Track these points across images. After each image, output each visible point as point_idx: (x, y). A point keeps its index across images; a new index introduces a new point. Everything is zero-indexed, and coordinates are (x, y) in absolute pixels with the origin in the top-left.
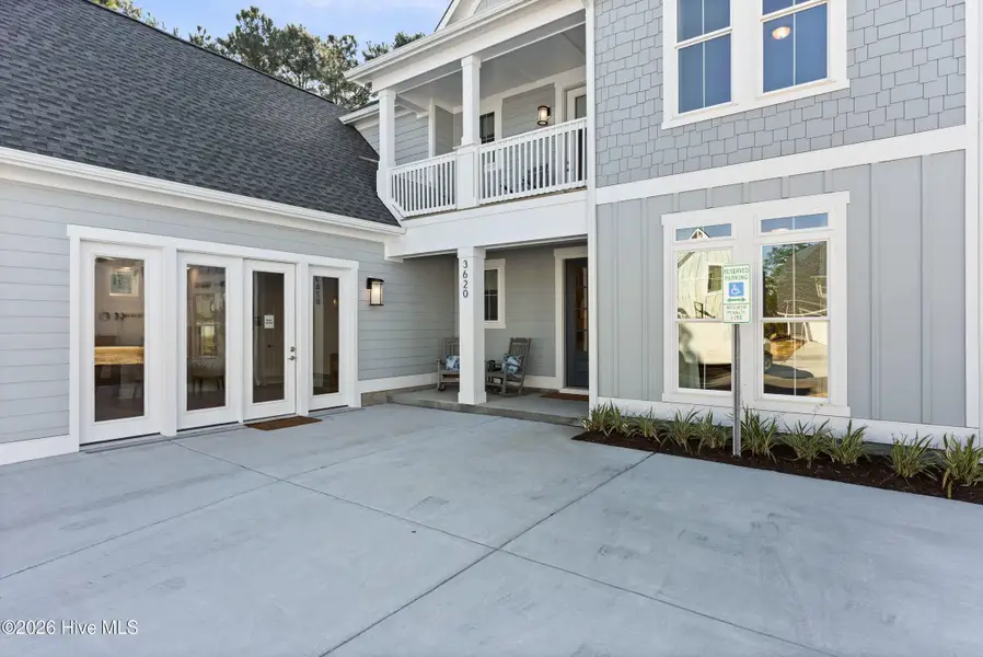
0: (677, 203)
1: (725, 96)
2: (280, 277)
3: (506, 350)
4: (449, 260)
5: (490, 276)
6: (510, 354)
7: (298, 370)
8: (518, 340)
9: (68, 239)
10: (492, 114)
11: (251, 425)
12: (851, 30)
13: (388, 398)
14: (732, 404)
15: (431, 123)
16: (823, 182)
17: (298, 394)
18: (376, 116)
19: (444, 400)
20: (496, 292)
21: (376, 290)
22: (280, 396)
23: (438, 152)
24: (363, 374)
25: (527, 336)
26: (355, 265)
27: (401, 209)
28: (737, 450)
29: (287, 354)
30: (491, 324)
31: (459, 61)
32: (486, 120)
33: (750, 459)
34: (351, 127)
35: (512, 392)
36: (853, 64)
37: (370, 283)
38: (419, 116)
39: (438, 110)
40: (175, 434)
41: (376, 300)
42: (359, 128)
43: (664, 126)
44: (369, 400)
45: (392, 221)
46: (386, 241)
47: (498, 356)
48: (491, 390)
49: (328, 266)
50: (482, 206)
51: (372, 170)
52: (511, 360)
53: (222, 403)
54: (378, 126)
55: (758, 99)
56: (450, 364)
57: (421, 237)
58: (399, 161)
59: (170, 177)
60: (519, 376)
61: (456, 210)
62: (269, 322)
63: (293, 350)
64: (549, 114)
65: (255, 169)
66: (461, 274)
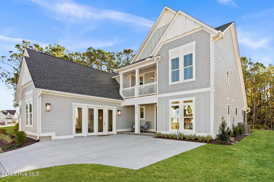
0: (171, 98)
1: (178, 80)
2: (102, 110)
3: (145, 124)
4: (133, 107)
5: (141, 109)
6: (146, 125)
7: (106, 127)
8: (147, 122)
9: (72, 105)
10: (143, 77)
11: (98, 136)
12: (196, 71)
13: (122, 133)
14: (177, 131)
15: (130, 79)
16: (192, 95)
17: (105, 131)
18: (119, 77)
19: (132, 133)
20: (143, 112)
21: (119, 112)
22: (102, 131)
23: (132, 86)
24: (117, 128)
25: (149, 121)
26: (116, 108)
27: (124, 97)
28: (178, 138)
29: (104, 124)
30: (142, 119)
31: (135, 70)
32: (141, 79)
33: (180, 139)
34: (114, 79)
35: (146, 132)
36: (196, 77)
37: (118, 111)
38: (128, 77)
39: (132, 76)
40: (86, 136)
41: (119, 114)
42: (116, 79)
43: (169, 84)
44: (118, 133)
45: (122, 99)
46: (121, 103)
47: (143, 125)
48: (142, 131)
49: (111, 108)
50: (139, 97)
51: (118, 88)
52: (145, 126)
53: (93, 132)
54: (120, 79)
55: (183, 81)
56: (134, 127)
57: (127, 102)
58: (124, 87)
59: (87, 94)
60: (147, 129)
61: (134, 97)
62: (101, 118)
63: (105, 123)
64: (153, 77)
65: (98, 91)
66: (135, 109)
